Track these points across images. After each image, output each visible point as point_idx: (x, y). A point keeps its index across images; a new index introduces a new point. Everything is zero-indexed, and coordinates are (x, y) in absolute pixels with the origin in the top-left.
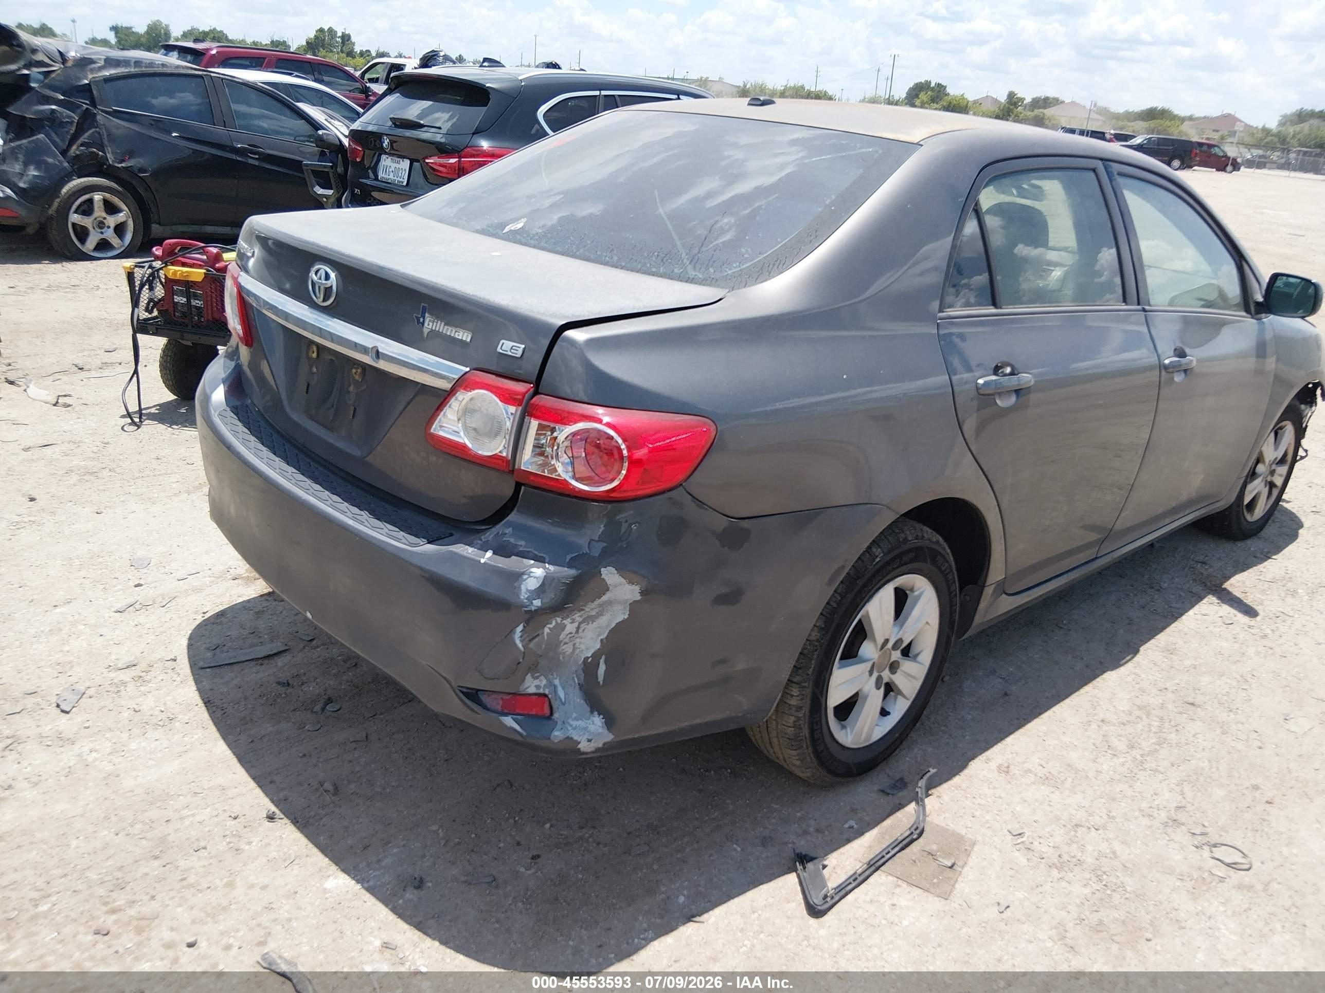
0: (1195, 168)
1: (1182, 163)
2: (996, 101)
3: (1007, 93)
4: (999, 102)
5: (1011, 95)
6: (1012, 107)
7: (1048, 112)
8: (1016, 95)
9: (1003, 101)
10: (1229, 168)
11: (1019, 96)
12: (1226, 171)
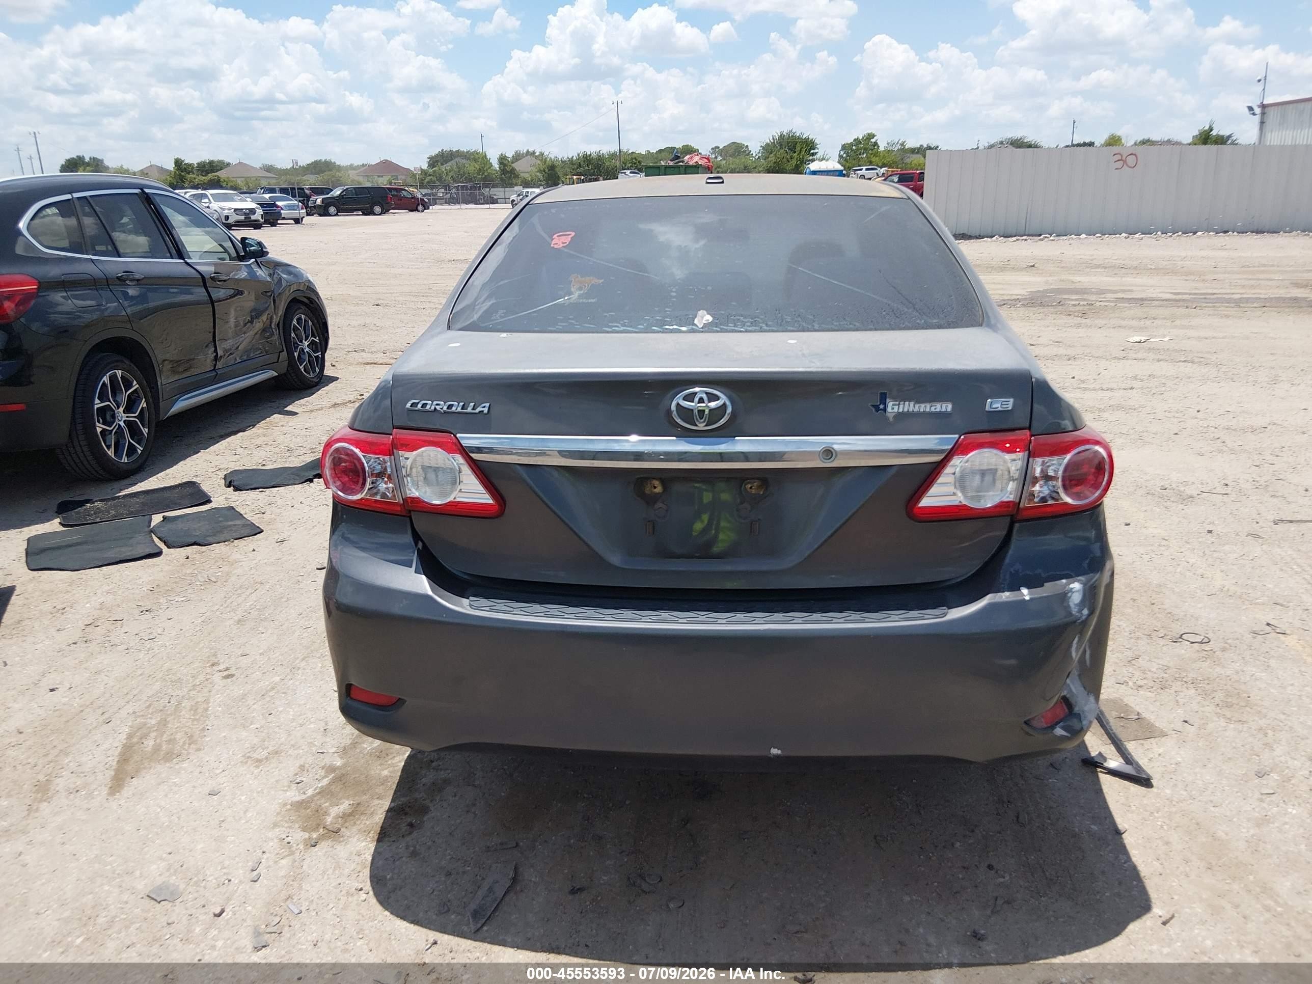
0: (391, 211)
1: (383, 208)
2: (161, 170)
3: (173, 161)
4: (167, 171)
5: (178, 163)
6: (183, 174)
7: (222, 174)
8: (183, 161)
9: (172, 169)
10: (420, 208)
11: (186, 162)
12: (419, 211)
